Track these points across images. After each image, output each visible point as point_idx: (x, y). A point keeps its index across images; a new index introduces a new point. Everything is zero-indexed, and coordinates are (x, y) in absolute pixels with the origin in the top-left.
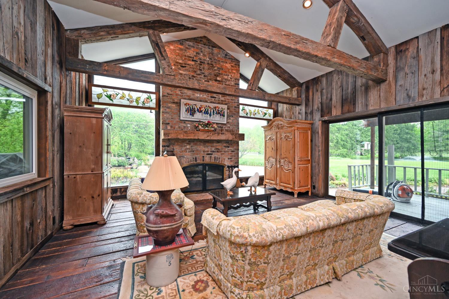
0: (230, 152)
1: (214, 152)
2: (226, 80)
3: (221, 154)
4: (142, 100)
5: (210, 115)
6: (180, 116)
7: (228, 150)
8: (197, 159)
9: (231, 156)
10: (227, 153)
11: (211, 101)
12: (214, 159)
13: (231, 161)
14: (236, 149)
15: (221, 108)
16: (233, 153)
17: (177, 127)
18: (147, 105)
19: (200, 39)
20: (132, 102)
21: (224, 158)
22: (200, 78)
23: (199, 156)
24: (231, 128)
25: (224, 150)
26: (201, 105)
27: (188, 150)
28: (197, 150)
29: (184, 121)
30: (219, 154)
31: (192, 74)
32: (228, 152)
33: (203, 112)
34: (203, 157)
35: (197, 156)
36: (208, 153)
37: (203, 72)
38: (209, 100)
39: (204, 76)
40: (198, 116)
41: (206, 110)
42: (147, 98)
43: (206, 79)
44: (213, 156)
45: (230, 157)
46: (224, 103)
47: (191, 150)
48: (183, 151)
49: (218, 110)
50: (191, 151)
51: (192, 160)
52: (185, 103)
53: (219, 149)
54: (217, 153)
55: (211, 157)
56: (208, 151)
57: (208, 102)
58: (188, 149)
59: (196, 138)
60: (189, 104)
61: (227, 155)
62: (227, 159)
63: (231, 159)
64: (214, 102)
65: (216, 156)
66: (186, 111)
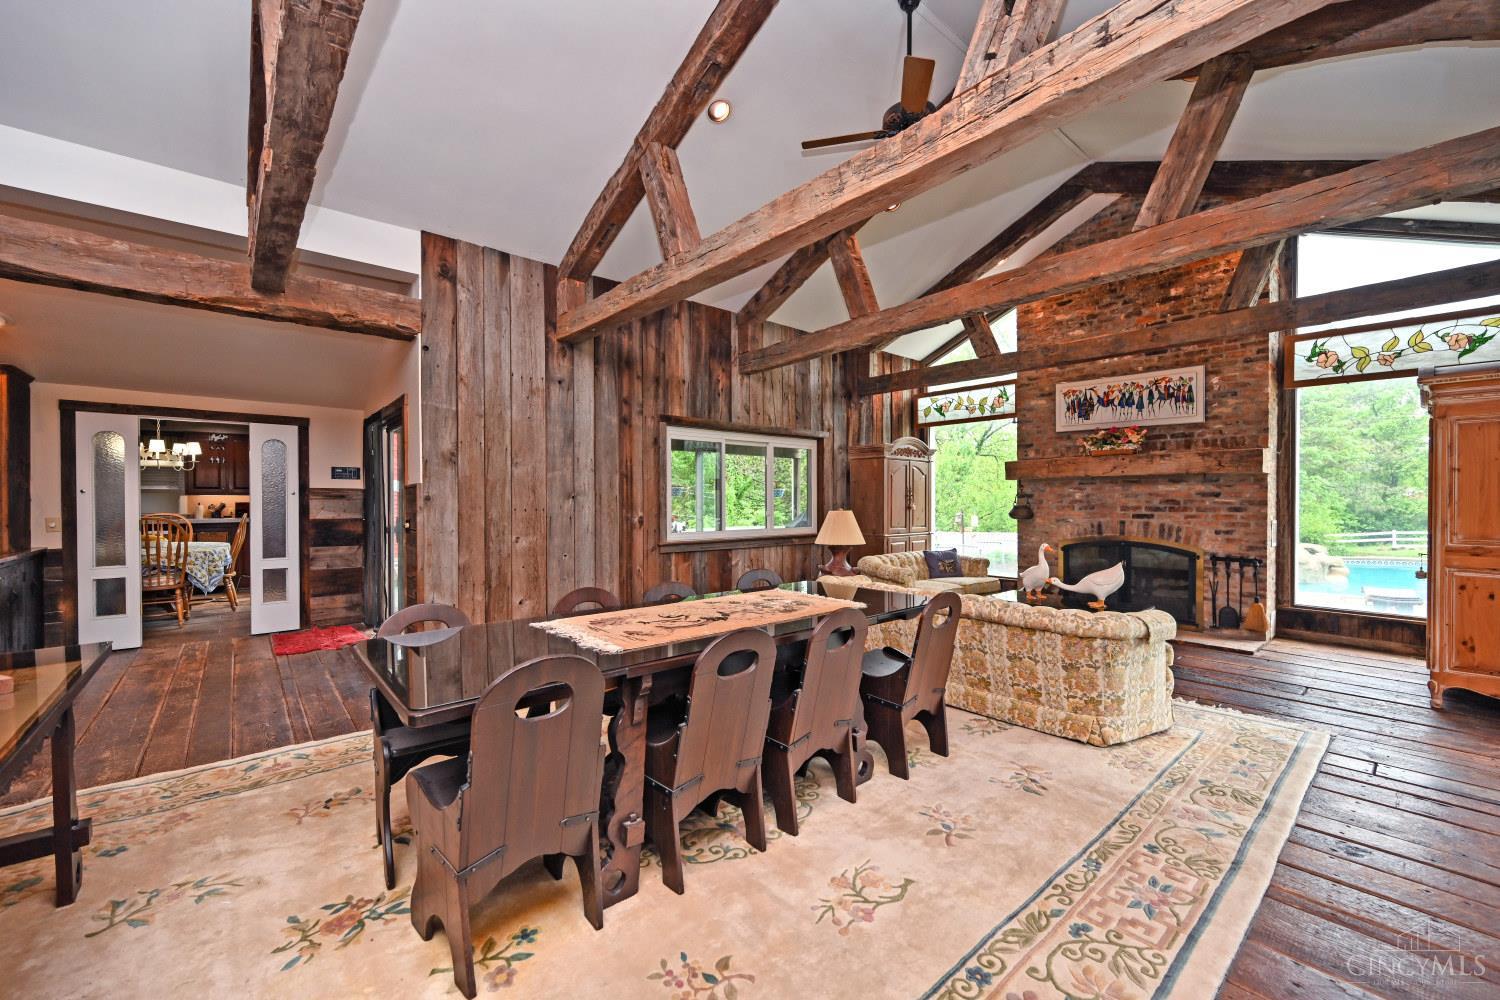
0: (1223, 513)
1: (1157, 509)
2: (1205, 284)
3: (1187, 517)
4: (990, 402)
5: (1140, 407)
6: (1055, 425)
7: (1216, 506)
8: (1104, 528)
9: (1227, 525)
10: (1210, 514)
11: (1147, 365)
12: (1157, 530)
13: (1229, 541)
14: (1251, 503)
15: (1175, 378)
16: (1239, 514)
17: (1050, 450)
18: (999, 411)
19: (1108, 212)
20: (972, 411)
21: (1201, 528)
22: (1113, 312)
23: (1108, 519)
24: (1228, 433)
25: (1197, 504)
26: (1109, 387)
27: (1077, 506)
28: (1103, 505)
29: (1068, 435)
30: (1180, 516)
31: (1088, 312)
32: (1214, 510)
33: (1116, 402)
34: (1123, 523)
35: (1102, 520)
36: (1138, 512)
37: (1120, 293)
38: (1141, 363)
39: (1125, 303)
40: (1102, 417)
41: (1124, 395)
42: (1000, 397)
43: (1130, 310)
44: (1155, 522)
45: (1223, 528)
46: (1196, 358)
47: (1085, 504)
48: (1063, 508)
49: (1167, 388)
50: (1086, 508)
51: (1090, 529)
52: (1065, 391)
53: (1178, 503)
54: (1172, 514)
55: (1147, 525)
56: (1138, 508)
57: (1138, 372)
58: (1076, 501)
59: (1081, 473)
60: (1074, 392)
61: (1210, 520)
62: (1208, 533)
63: (1227, 532)
64: (1160, 364)
65: (1168, 522)
66: (1068, 409)
